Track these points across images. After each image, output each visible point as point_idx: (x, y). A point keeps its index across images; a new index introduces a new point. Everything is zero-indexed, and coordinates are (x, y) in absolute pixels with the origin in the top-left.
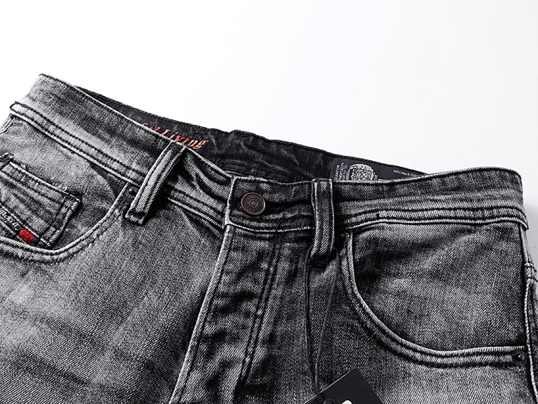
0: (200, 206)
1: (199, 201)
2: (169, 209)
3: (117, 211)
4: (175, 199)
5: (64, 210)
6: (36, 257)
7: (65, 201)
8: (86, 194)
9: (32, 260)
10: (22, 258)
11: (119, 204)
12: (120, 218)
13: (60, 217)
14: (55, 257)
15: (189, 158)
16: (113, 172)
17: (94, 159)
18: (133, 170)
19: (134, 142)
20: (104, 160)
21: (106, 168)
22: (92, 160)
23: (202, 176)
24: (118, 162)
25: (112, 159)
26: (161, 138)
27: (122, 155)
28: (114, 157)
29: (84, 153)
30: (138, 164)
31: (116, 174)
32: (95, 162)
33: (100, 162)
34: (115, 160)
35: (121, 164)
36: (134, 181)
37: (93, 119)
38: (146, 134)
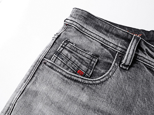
0: (150, 63)
1: (149, 61)
2: (137, 64)
3: (116, 64)
4: (140, 59)
5: (93, 62)
6: (86, 82)
7: (92, 59)
8: (100, 56)
9: (85, 83)
10: (81, 82)
11: (116, 61)
12: (118, 67)
13: (91, 65)
14: (94, 82)
15: (142, 42)
16: (111, 48)
17: (102, 42)
18: (119, 47)
19: (118, 36)
20: (106, 42)
21: (108, 46)
22: (101, 42)
23: (149, 50)
24: (112, 43)
25: (109, 42)
26: (129, 34)
27: (114, 41)
28: (111, 41)
29: (98, 39)
30: (121, 44)
31: (112, 48)
32: (103, 43)
33: (105, 43)
34: (111, 43)
35: (114, 44)
36: (121, 51)
37: (99, 26)
38: (123, 32)
